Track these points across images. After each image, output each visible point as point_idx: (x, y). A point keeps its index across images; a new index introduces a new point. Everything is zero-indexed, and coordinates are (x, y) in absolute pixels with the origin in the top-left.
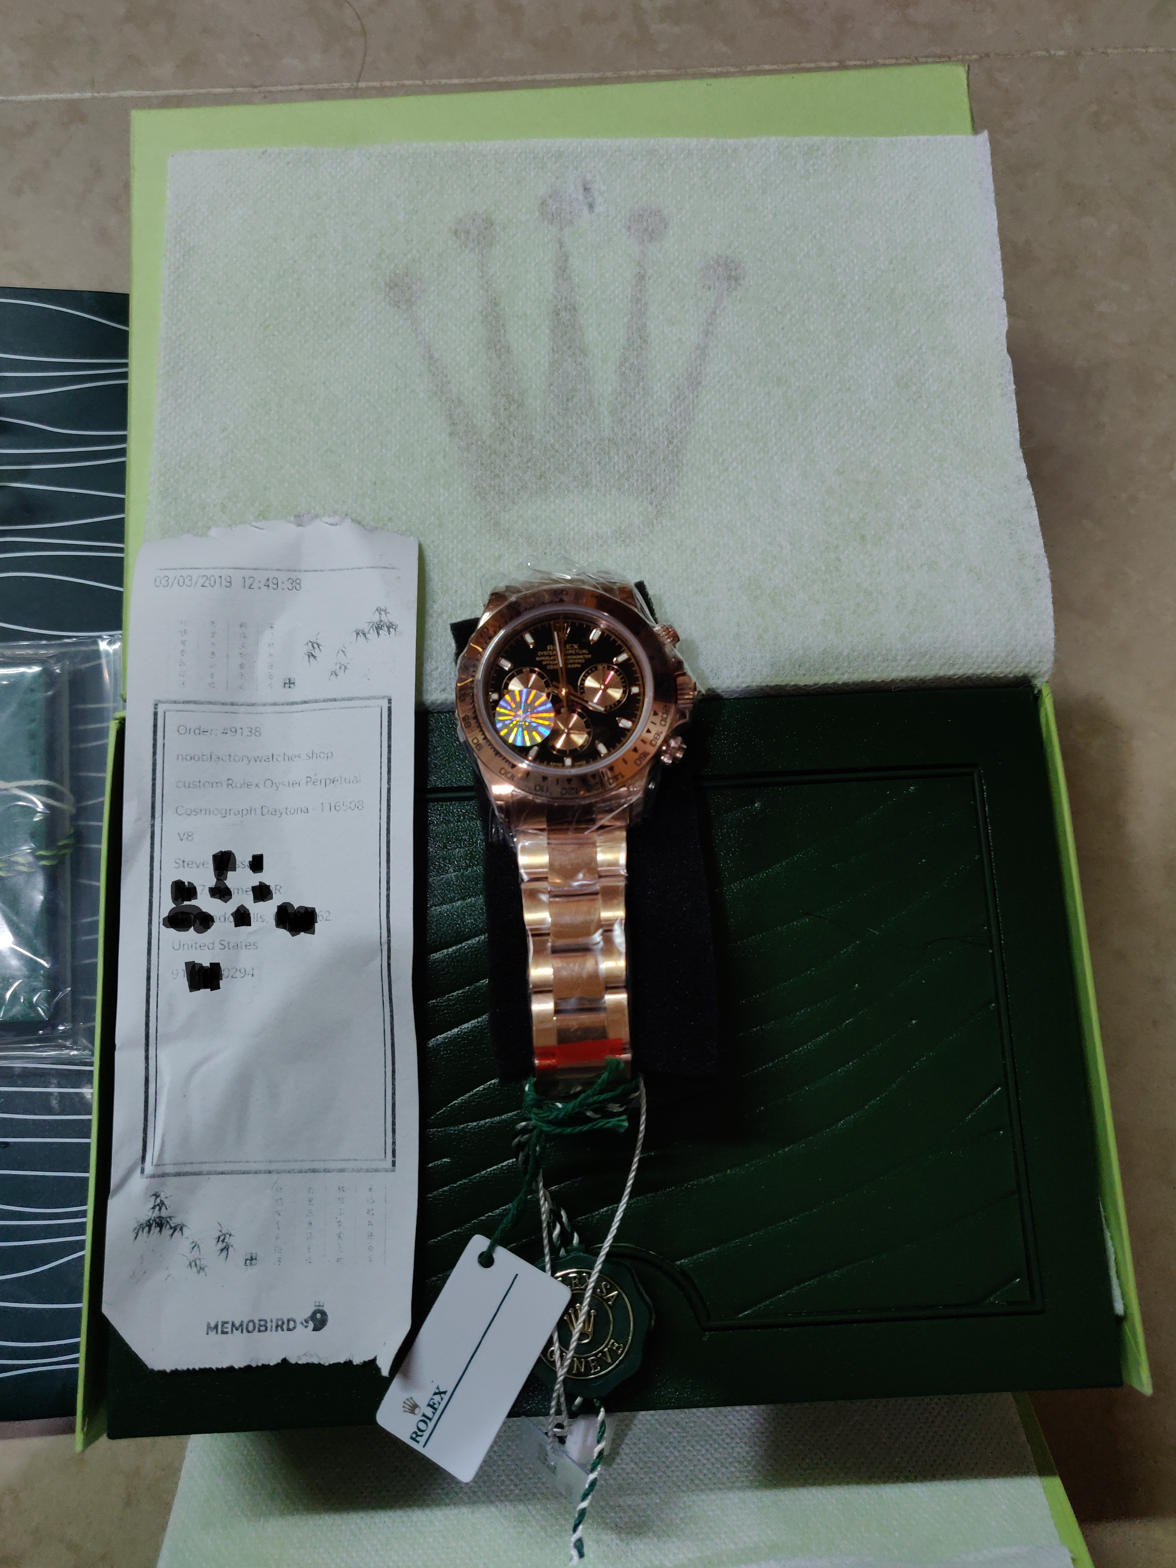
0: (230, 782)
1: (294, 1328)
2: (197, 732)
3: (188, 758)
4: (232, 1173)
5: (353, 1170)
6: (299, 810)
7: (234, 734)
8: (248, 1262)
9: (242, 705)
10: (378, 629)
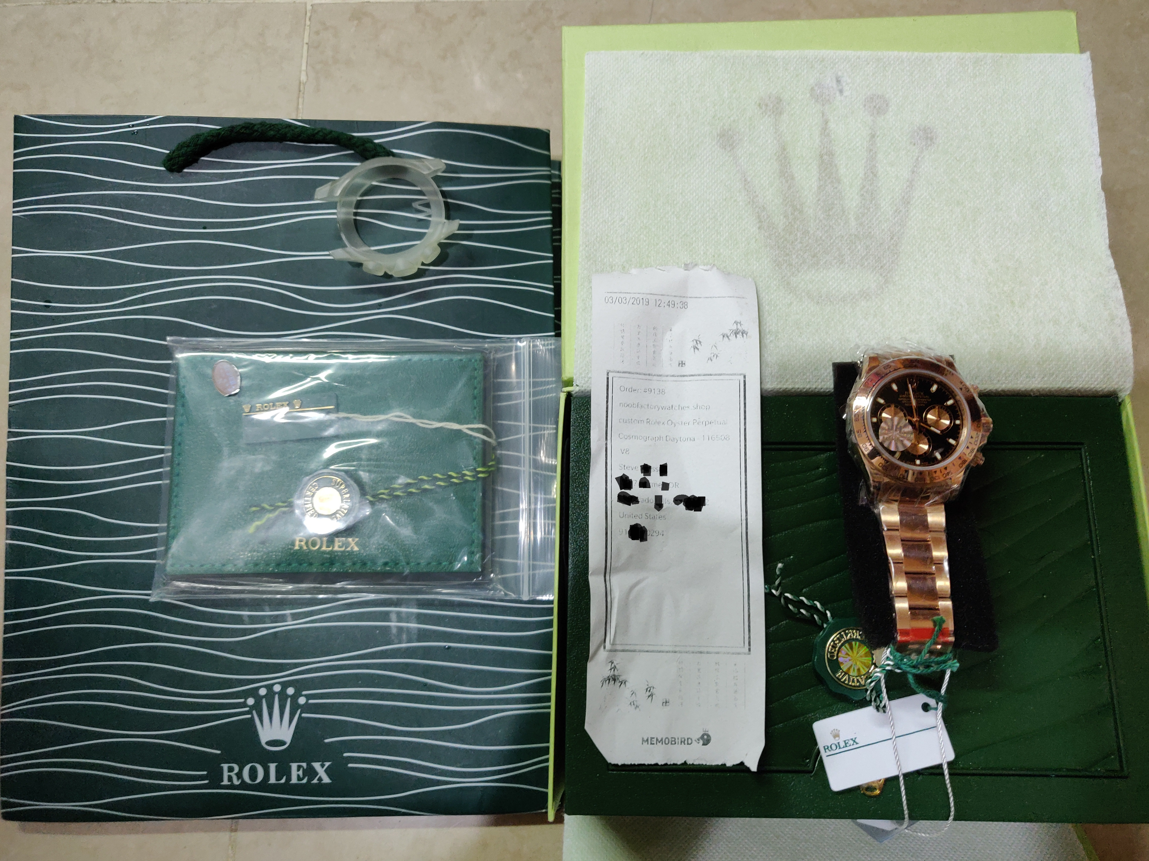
0: (648, 420)
1: (691, 743)
2: (630, 390)
3: (626, 406)
4: (653, 651)
5: (724, 653)
6: (688, 439)
7: (650, 392)
8: (664, 704)
9: (655, 376)
10: (736, 334)
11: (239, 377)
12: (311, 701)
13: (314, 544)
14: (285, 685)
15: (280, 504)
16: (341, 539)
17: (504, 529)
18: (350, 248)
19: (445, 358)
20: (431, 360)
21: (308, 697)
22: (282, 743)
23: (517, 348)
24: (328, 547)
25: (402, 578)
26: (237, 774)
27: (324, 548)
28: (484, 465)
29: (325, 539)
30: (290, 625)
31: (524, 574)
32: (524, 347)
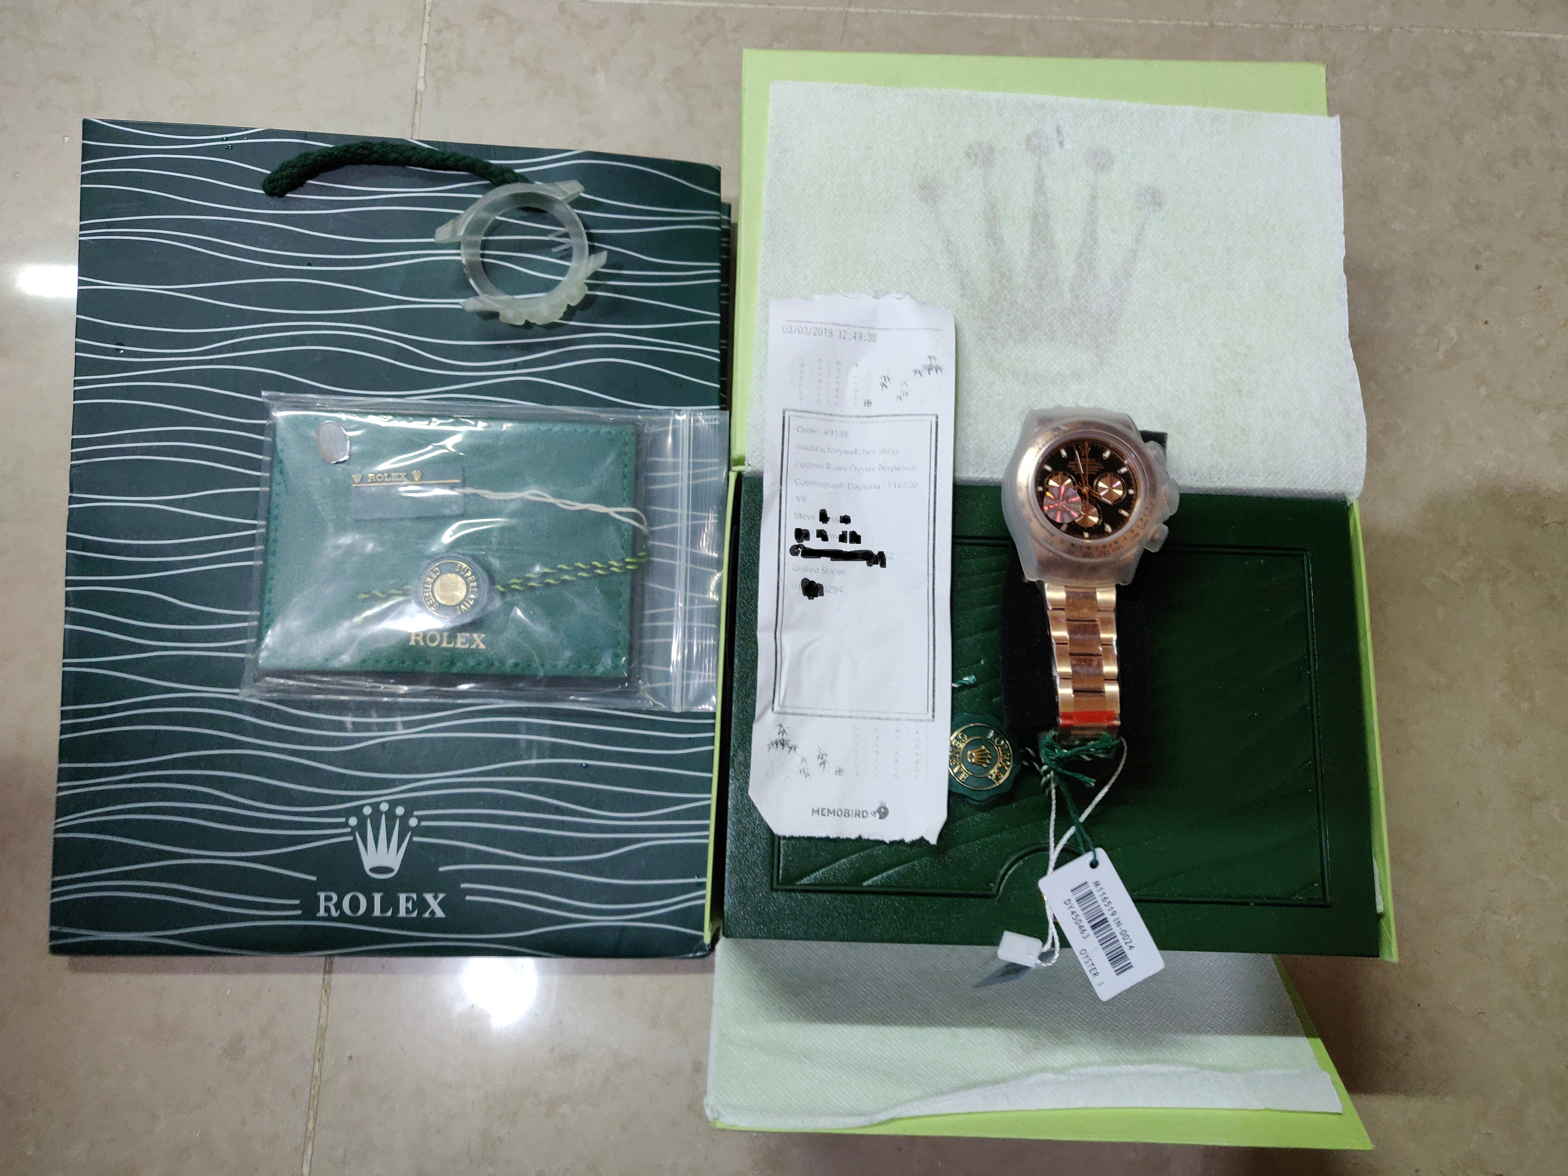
0: (829, 466)
1: (867, 816)
2: (809, 430)
5: (906, 720)
6: (873, 487)
7: (832, 434)
8: (838, 773)
9: (837, 416)
10: (930, 369)
11: (348, 442)
12: (424, 823)
13: (433, 639)
14: (393, 804)
15: (394, 591)
16: (464, 634)
17: (654, 632)
18: (483, 297)
19: (592, 429)
20: (575, 430)
21: (420, 818)
22: (388, 870)
23: (675, 422)
24: (448, 643)
25: (535, 681)
26: (335, 905)
27: (444, 645)
28: (634, 555)
29: (445, 634)
30: (401, 734)
31: (676, 684)
32: (683, 420)
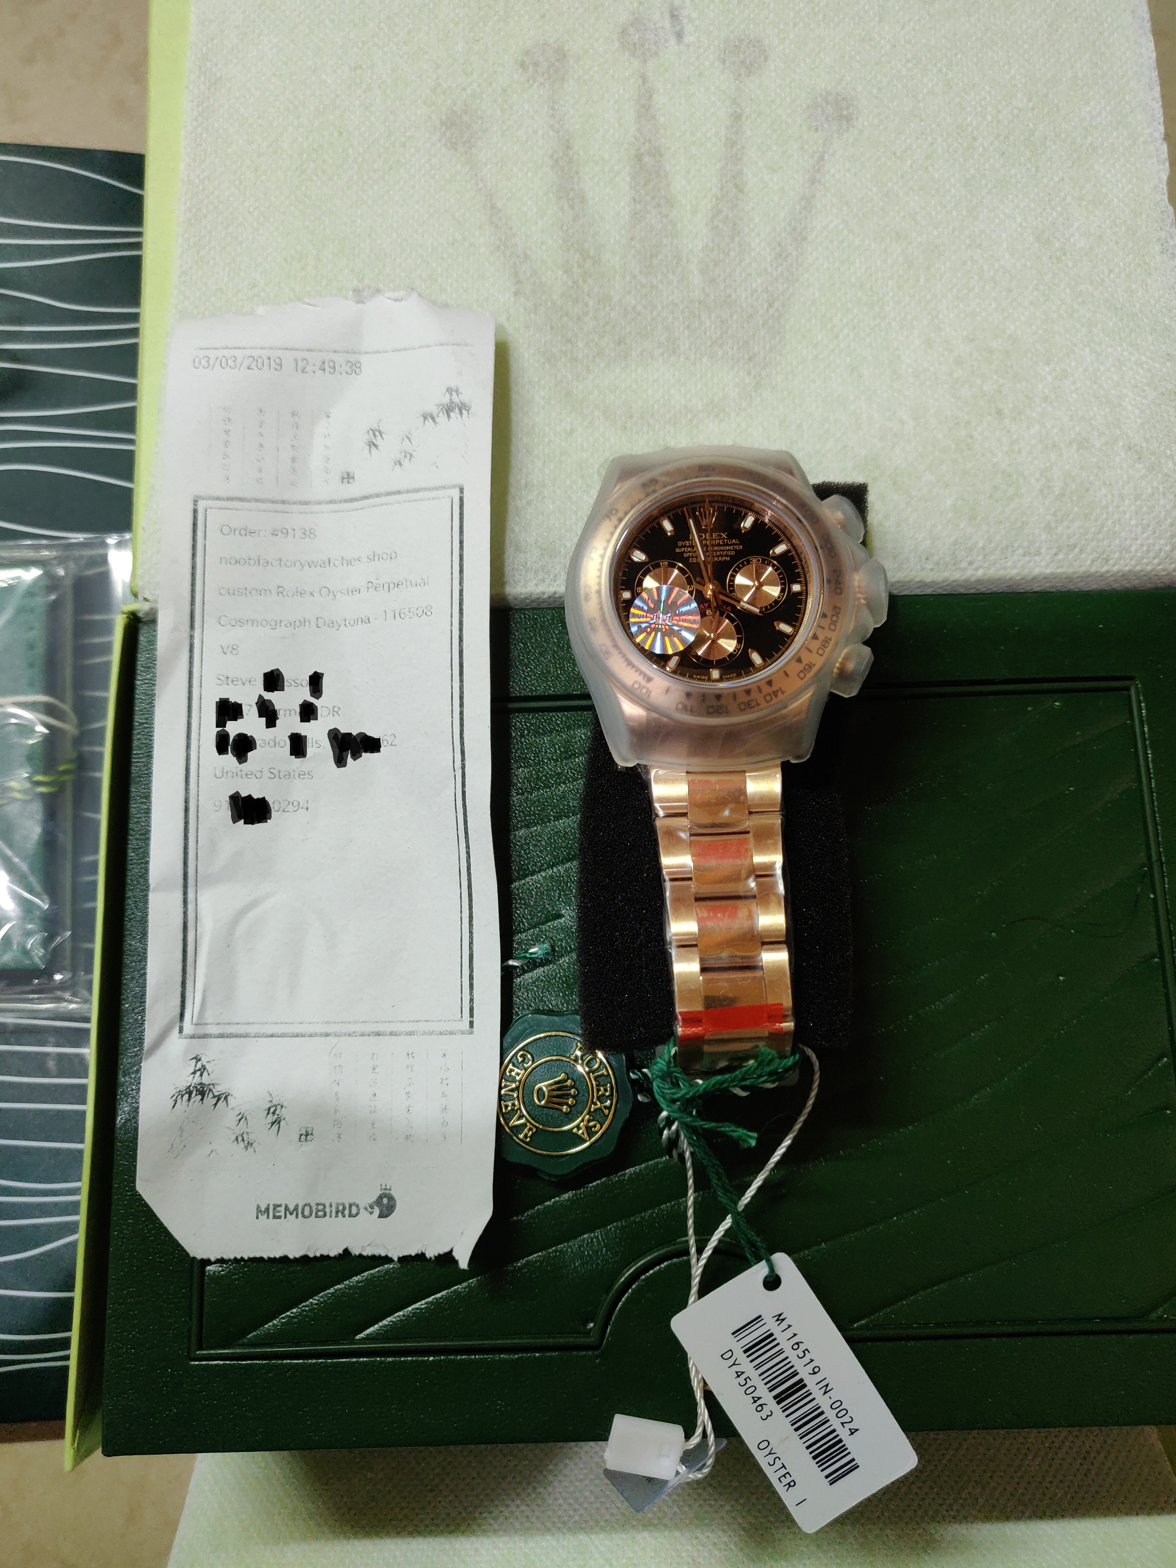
0: (281, 590)
1: (357, 1214)
2: (243, 532)
3: (233, 562)
4: (283, 1035)
5: (424, 1033)
6: (360, 621)
7: (285, 536)
8: (303, 1137)
9: (294, 503)
10: (449, 410)
